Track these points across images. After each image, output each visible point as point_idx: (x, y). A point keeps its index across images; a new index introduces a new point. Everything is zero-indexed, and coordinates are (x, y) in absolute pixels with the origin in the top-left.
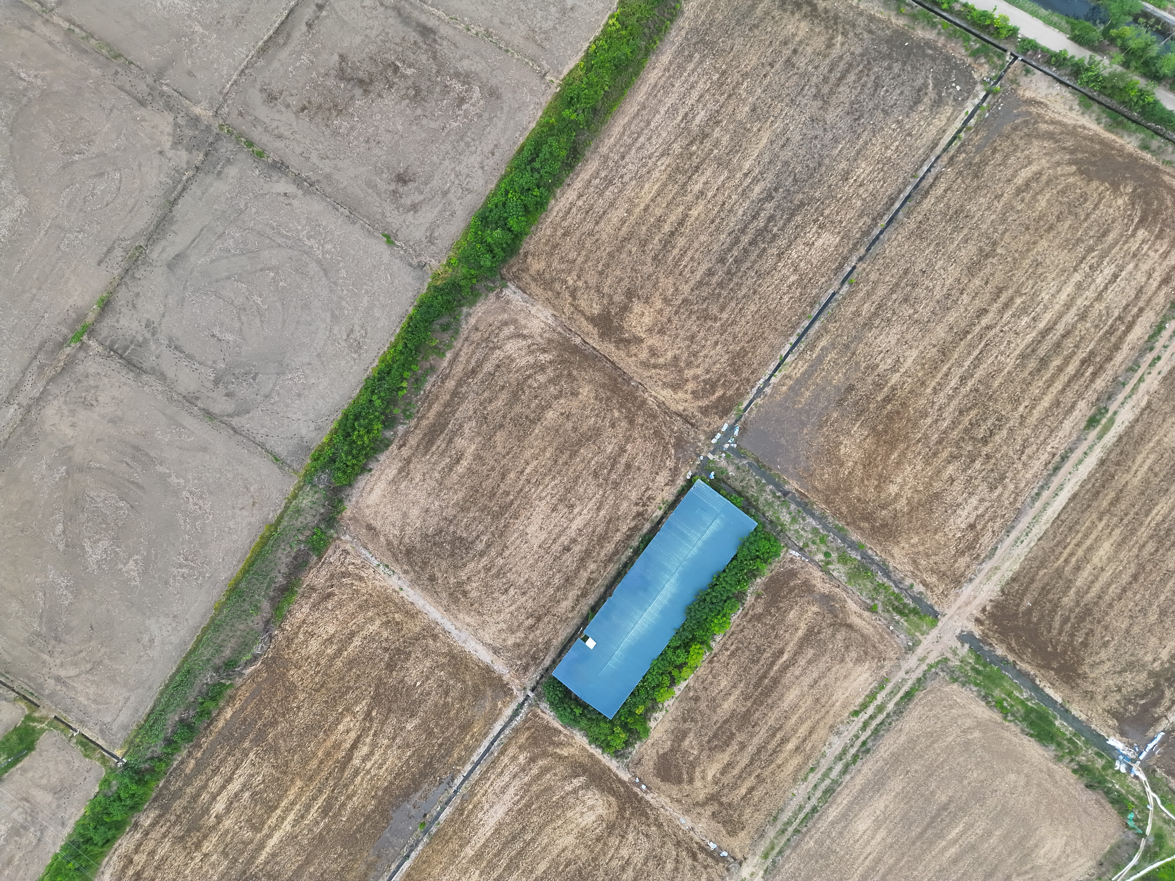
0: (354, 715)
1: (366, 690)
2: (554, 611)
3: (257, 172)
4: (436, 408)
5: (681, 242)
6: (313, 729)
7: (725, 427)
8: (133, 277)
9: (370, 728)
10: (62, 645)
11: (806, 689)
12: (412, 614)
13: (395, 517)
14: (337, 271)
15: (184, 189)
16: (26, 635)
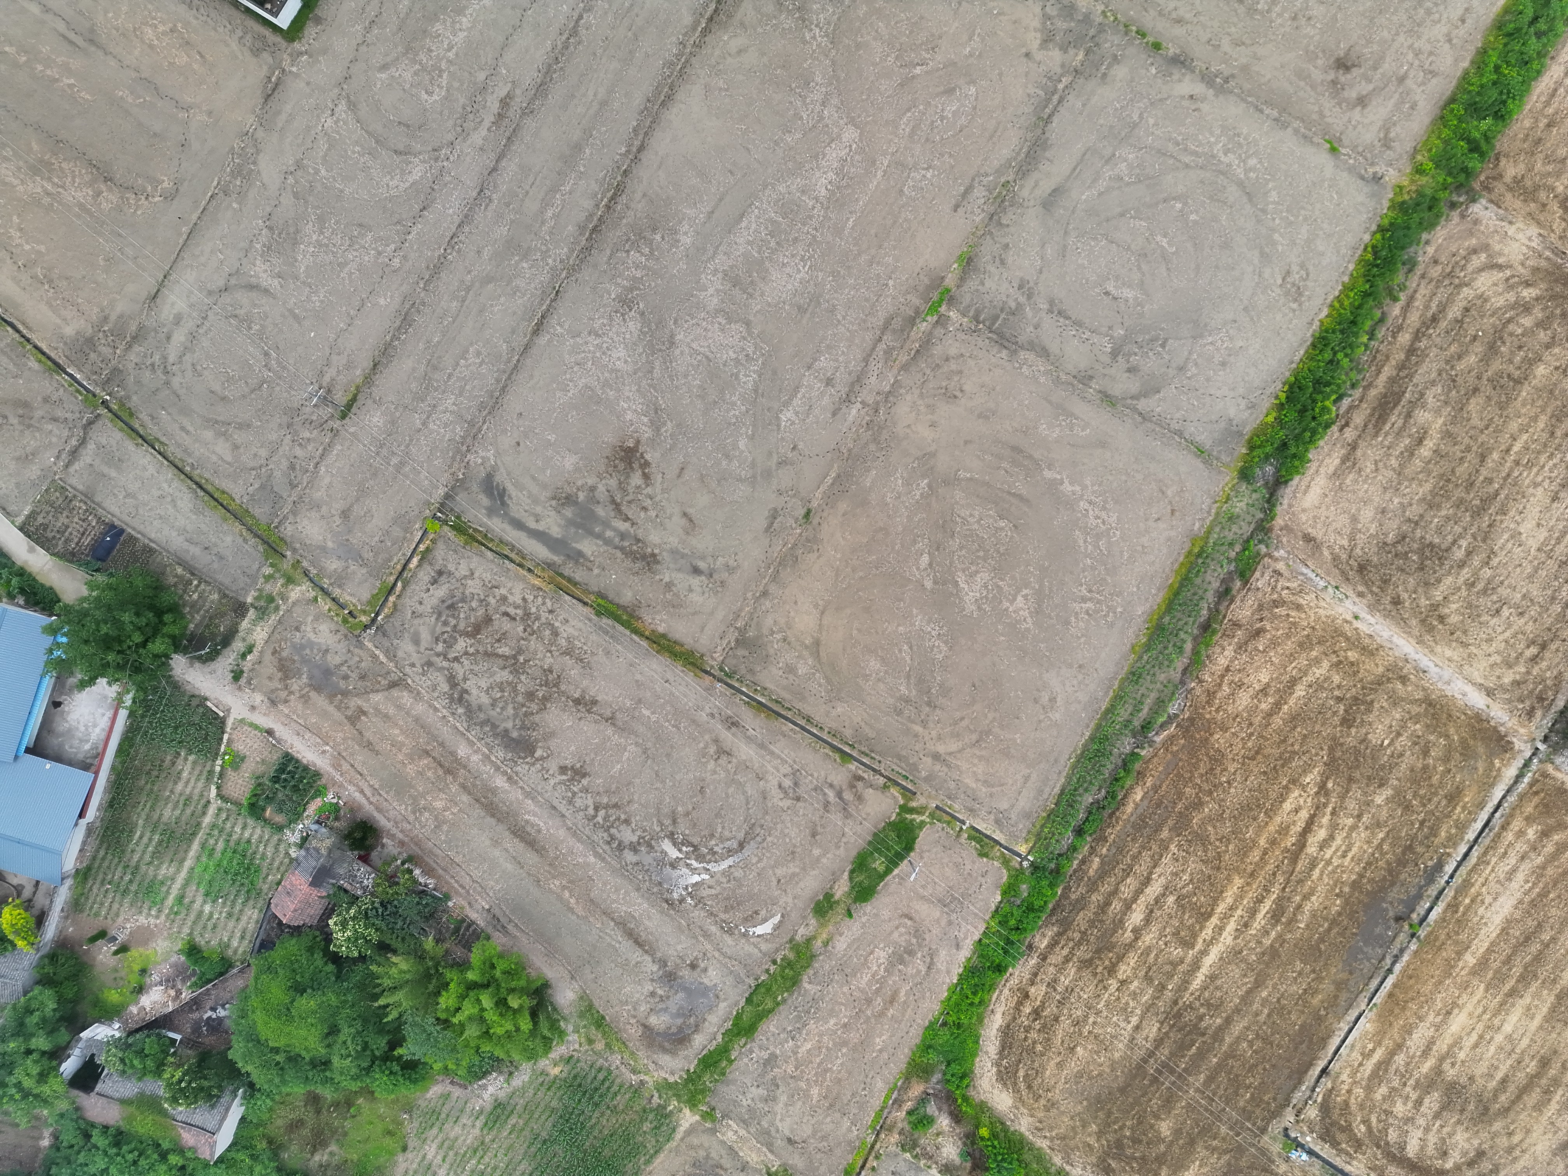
0: (1303, 788)
1: (1317, 754)
3: (1154, 71)
4: (1388, 371)
6: (1251, 809)
8: (1000, 224)
9: (1325, 805)
10: (938, 712)
12: (1370, 651)
13: (1343, 521)
14: (1266, 194)
15: (1060, 101)
16: (891, 701)
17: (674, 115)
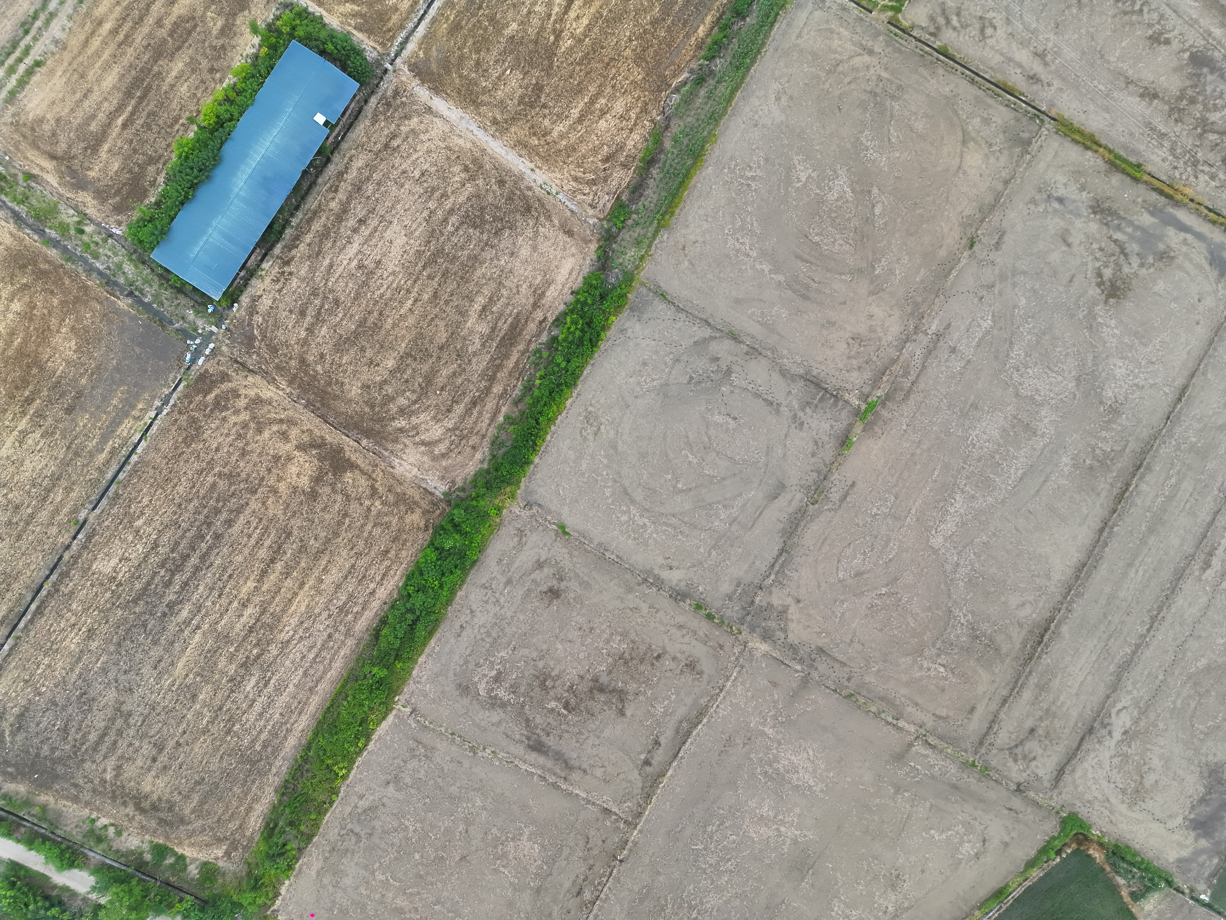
0: (572, 36)
1: (562, 62)
2: (371, 156)
3: (700, 588)
4: (510, 363)
5: (263, 553)
6: (613, 19)
7: (200, 362)
8: (819, 472)
9: (555, 22)
10: (868, 88)
11: (96, 88)
12: (520, 145)
13: (544, 246)
14: (613, 494)
15: (773, 566)
16: (905, 97)
17: (1075, 556)
